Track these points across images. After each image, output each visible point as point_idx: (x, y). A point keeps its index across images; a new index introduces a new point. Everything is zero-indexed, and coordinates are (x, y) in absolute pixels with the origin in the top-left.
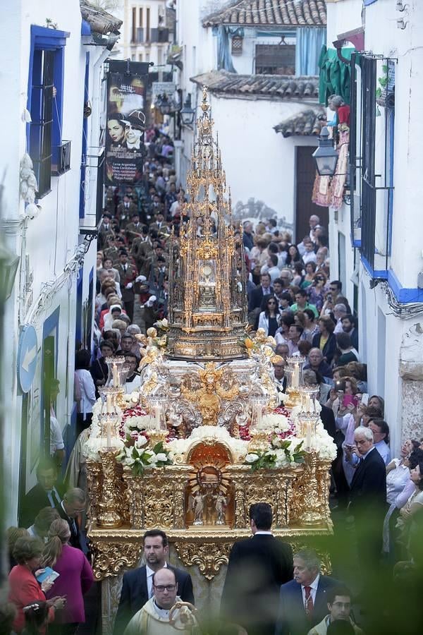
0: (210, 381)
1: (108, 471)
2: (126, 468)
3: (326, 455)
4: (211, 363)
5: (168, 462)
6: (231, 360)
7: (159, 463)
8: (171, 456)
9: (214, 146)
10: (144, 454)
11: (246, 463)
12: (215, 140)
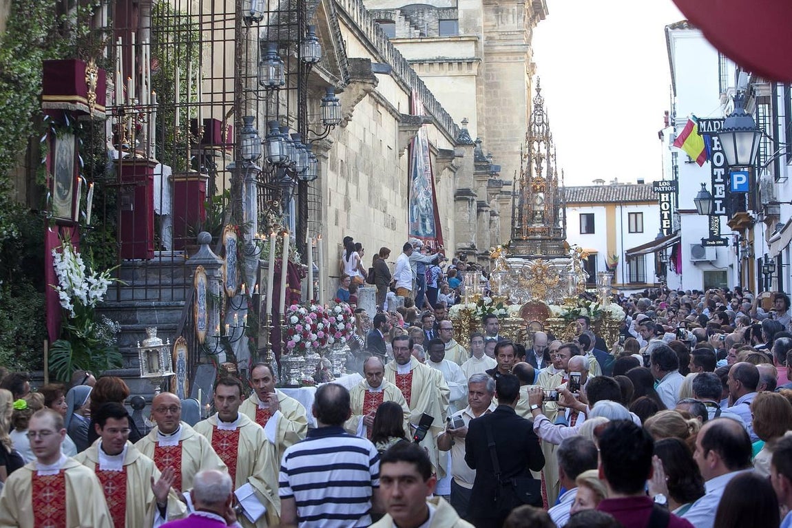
0: (540, 272)
1: (465, 323)
2: (478, 319)
3: (617, 316)
4: (539, 260)
5: (506, 316)
6: (554, 258)
7: (501, 315)
8: (509, 312)
9: (545, 116)
10: (490, 308)
11: (561, 317)
12: (545, 112)
